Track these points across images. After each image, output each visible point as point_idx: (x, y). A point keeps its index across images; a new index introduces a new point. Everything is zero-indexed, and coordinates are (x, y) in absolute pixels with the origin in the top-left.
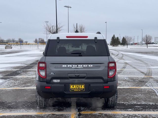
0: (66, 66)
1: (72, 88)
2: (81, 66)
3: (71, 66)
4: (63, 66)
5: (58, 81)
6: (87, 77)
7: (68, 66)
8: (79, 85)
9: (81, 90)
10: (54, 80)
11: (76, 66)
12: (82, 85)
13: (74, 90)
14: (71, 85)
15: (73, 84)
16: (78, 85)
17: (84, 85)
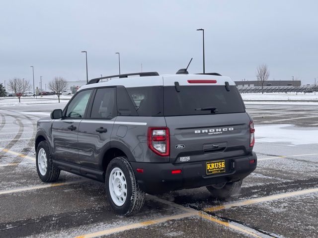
0: (199, 132)
1: (210, 169)
2: (220, 130)
3: (207, 131)
4: (196, 132)
5: (188, 158)
6: (228, 148)
7: (203, 131)
8: (219, 162)
9: (221, 171)
10: (181, 158)
11: (214, 130)
12: (221, 162)
13: (211, 172)
14: (208, 163)
15: (211, 161)
16: (217, 162)
17: (223, 161)
